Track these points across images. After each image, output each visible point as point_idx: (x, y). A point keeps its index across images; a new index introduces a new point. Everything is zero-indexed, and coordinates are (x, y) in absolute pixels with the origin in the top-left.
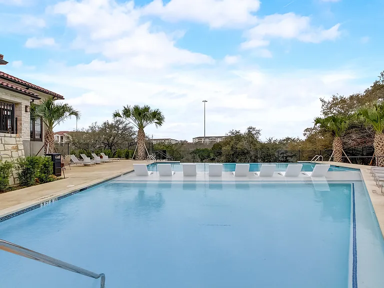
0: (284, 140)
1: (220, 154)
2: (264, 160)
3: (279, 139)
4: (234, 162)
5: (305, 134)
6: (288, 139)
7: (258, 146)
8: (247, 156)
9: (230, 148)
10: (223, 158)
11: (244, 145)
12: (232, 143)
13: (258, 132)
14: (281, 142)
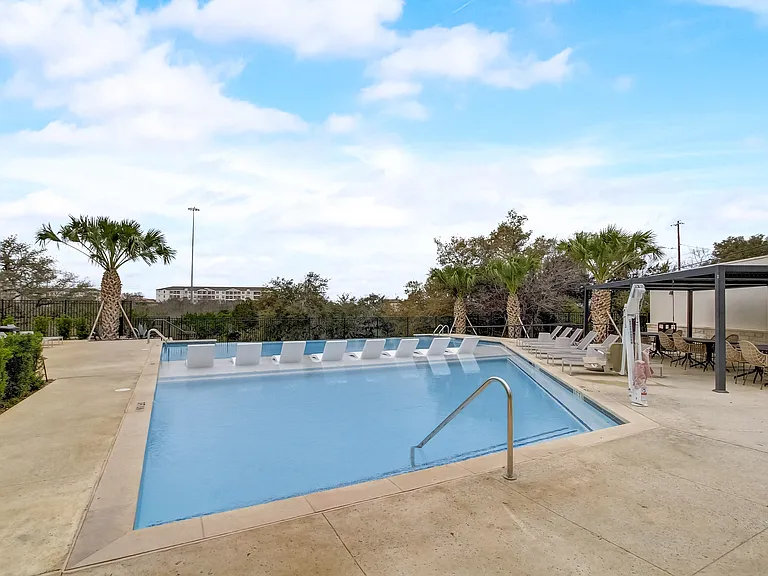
0: (367, 300)
1: (252, 324)
2: (332, 335)
3: (358, 298)
4: (279, 340)
5: (407, 291)
6: (373, 297)
7: (327, 310)
8: (306, 328)
9: (273, 313)
10: (260, 333)
11: (302, 306)
12: (278, 304)
13: (324, 283)
14: (362, 302)
